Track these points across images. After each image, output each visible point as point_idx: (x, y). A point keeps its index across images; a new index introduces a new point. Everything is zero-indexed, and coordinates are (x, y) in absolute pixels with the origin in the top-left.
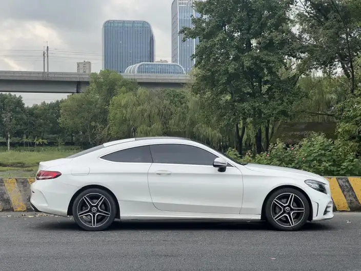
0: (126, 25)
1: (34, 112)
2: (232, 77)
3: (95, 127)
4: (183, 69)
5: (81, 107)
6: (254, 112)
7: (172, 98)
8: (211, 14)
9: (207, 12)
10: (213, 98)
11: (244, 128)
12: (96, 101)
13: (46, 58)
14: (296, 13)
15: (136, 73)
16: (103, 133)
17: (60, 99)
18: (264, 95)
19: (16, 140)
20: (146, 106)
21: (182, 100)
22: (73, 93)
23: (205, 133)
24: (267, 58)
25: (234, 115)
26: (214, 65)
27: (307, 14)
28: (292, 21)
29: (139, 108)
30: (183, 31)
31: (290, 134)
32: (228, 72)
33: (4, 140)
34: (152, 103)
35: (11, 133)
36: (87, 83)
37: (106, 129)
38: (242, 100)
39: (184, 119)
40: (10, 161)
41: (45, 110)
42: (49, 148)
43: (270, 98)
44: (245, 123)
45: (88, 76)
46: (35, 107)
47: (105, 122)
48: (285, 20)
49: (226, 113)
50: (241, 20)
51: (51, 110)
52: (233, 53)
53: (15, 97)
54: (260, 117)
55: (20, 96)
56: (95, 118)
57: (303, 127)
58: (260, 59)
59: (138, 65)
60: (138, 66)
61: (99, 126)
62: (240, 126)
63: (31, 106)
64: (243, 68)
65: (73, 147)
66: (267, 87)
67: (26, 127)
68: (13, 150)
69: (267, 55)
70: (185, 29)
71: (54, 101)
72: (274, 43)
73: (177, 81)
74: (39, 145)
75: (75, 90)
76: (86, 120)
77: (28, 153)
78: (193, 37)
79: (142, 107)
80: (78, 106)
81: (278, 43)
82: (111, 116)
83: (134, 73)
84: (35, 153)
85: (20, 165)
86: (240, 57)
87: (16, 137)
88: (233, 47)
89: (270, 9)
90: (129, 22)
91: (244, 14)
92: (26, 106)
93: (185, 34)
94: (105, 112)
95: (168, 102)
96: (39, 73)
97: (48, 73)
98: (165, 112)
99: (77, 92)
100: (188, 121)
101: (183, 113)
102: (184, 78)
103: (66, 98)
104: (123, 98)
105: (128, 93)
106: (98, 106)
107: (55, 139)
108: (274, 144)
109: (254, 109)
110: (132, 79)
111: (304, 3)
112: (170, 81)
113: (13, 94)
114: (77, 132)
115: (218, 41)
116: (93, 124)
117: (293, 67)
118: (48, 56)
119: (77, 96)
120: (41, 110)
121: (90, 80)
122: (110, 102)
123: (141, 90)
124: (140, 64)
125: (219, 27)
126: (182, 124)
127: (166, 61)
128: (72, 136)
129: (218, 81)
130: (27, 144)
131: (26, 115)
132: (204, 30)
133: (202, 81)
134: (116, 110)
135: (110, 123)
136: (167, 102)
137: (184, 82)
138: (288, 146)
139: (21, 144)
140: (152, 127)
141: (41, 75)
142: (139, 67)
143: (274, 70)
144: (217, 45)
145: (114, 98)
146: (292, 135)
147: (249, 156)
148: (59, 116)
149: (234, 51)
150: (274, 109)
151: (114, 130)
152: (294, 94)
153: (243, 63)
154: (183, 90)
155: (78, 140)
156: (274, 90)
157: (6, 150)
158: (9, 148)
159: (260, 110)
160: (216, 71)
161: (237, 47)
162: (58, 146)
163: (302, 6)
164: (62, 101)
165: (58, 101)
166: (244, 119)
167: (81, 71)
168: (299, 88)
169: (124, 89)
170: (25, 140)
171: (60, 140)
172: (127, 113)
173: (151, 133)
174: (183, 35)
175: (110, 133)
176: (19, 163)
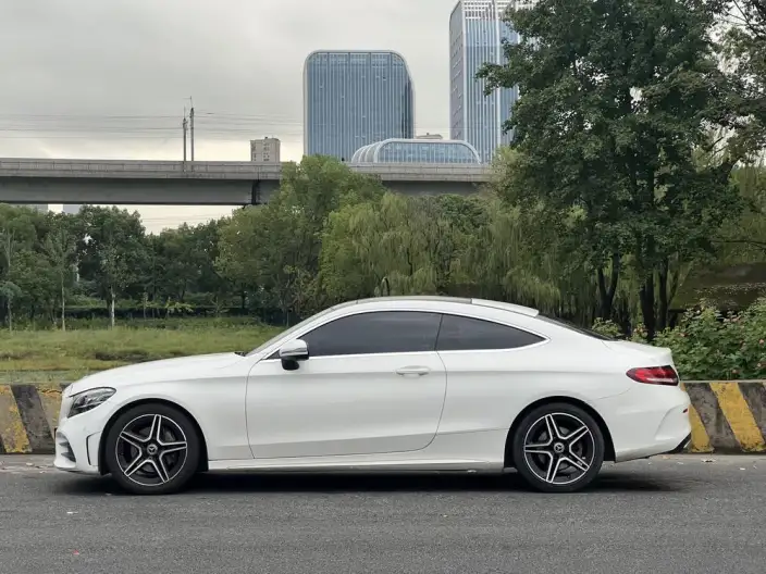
0: (353, 60)
1: (165, 245)
2: (588, 168)
3: (292, 276)
4: (476, 153)
5: (261, 235)
6: (639, 242)
7: (454, 214)
8: (544, 36)
9: (536, 32)
10: (551, 213)
11: (615, 276)
12: (295, 222)
13: (189, 132)
14: (726, 31)
15: (376, 161)
16: (310, 288)
17: (217, 218)
18: (659, 205)
19: (128, 304)
20: (401, 232)
21: (474, 217)
22: (245, 204)
23: (526, 288)
24: (664, 127)
25: (595, 248)
26: (551, 143)
27: (749, 32)
28: (717, 48)
29: (385, 236)
30: (486, 73)
31: (715, 288)
32: (582, 159)
33: (102, 305)
34: (413, 225)
35: (118, 289)
36: (275, 183)
37: (316, 280)
38: (611, 218)
39: (482, 258)
40: (117, 349)
41: (188, 240)
42: (195, 321)
43: (673, 212)
44: (617, 265)
45: (275, 170)
46: (167, 236)
47: (313, 264)
48: (705, 45)
49: (577, 245)
50: (608, 46)
51: (199, 242)
52: (593, 118)
53: (125, 215)
54: (650, 252)
55: (136, 212)
56: (291, 256)
57: (743, 273)
58: (652, 130)
59: (381, 143)
60: (378, 148)
61: (302, 273)
62: (607, 272)
63: (157, 233)
64: (613, 150)
65: (245, 319)
66: (664, 189)
67: (148, 278)
68: (122, 324)
69: (666, 120)
70: (491, 67)
71: (206, 222)
72: (680, 95)
73: (464, 179)
74: (177, 314)
75: (248, 199)
76: (273, 261)
77: (154, 331)
78: (507, 84)
79: (391, 233)
80: (255, 231)
81: (690, 96)
82: (325, 253)
83: (372, 161)
84: (167, 331)
85: (139, 356)
86: (608, 125)
87: (127, 298)
88: (591, 105)
89: (673, 22)
90: (359, 54)
91: (616, 34)
92: (147, 233)
93: (490, 79)
94: (314, 244)
95: (447, 223)
96: (174, 163)
97: (194, 164)
98: (441, 243)
99: (254, 203)
100: (491, 263)
101: (479, 245)
102: (479, 171)
103: (231, 216)
104: (351, 214)
105: (361, 205)
106: (298, 231)
107: (207, 301)
108: (695, 310)
109: (638, 235)
110: (370, 175)
111: (743, 10)
112: (449, 178)
113: (121, 207)
114: (253, 288)
115: (560, 91)
116: (288, 270)
117: (719, 146)
118: (192, 129)
119: (253, 210)
120: (178, 241)
121: (281, 177)
122: (325, 224)
123: (389, 198)
124: (385, 142)
125: (563, 62)
126: (478, 270)
127: (439, 136)
128: (244, 297)
129: (560, 177)
130: (151, 313)
131: (148, 251)
132: (529, 69)
133: (526, 177)
134: (336, 240)
135: (325, 268)
136: (445, 223)
137: (479, 179)
138: (724, 314)
139: (138, 313)
140: (415, 275)
141: (178, 168)
142: (382, 149)
143: (681, 152)
144: (559, 100)
145: (332, 214)
146: (719, 290)
147: (640, 335)
148: (215, 253)
149: (595, 112)
150: (682, 235)
151: (332, 282)
152: (724, 202)
153: (613, 138)
154: (478, 197)
155: (257, 303)
156: (680, 195)
157: (106, 325)
158: (113, 321)
159: (650, 238)
160: (558, 157)
161: (601, 105)
162: (213, 316)
163: (741, 15)
164: (222, 223)
165: (213, 222)
166: (616, 257)
167: (260, 159)
168: (736, 190)
169: (352, 194)
170: (147, 304)
171: (217, 305)
172: (361, 247)
173: (412, 290)
174: (484, 82)
175: (325, 289)
176: (136, 352)
